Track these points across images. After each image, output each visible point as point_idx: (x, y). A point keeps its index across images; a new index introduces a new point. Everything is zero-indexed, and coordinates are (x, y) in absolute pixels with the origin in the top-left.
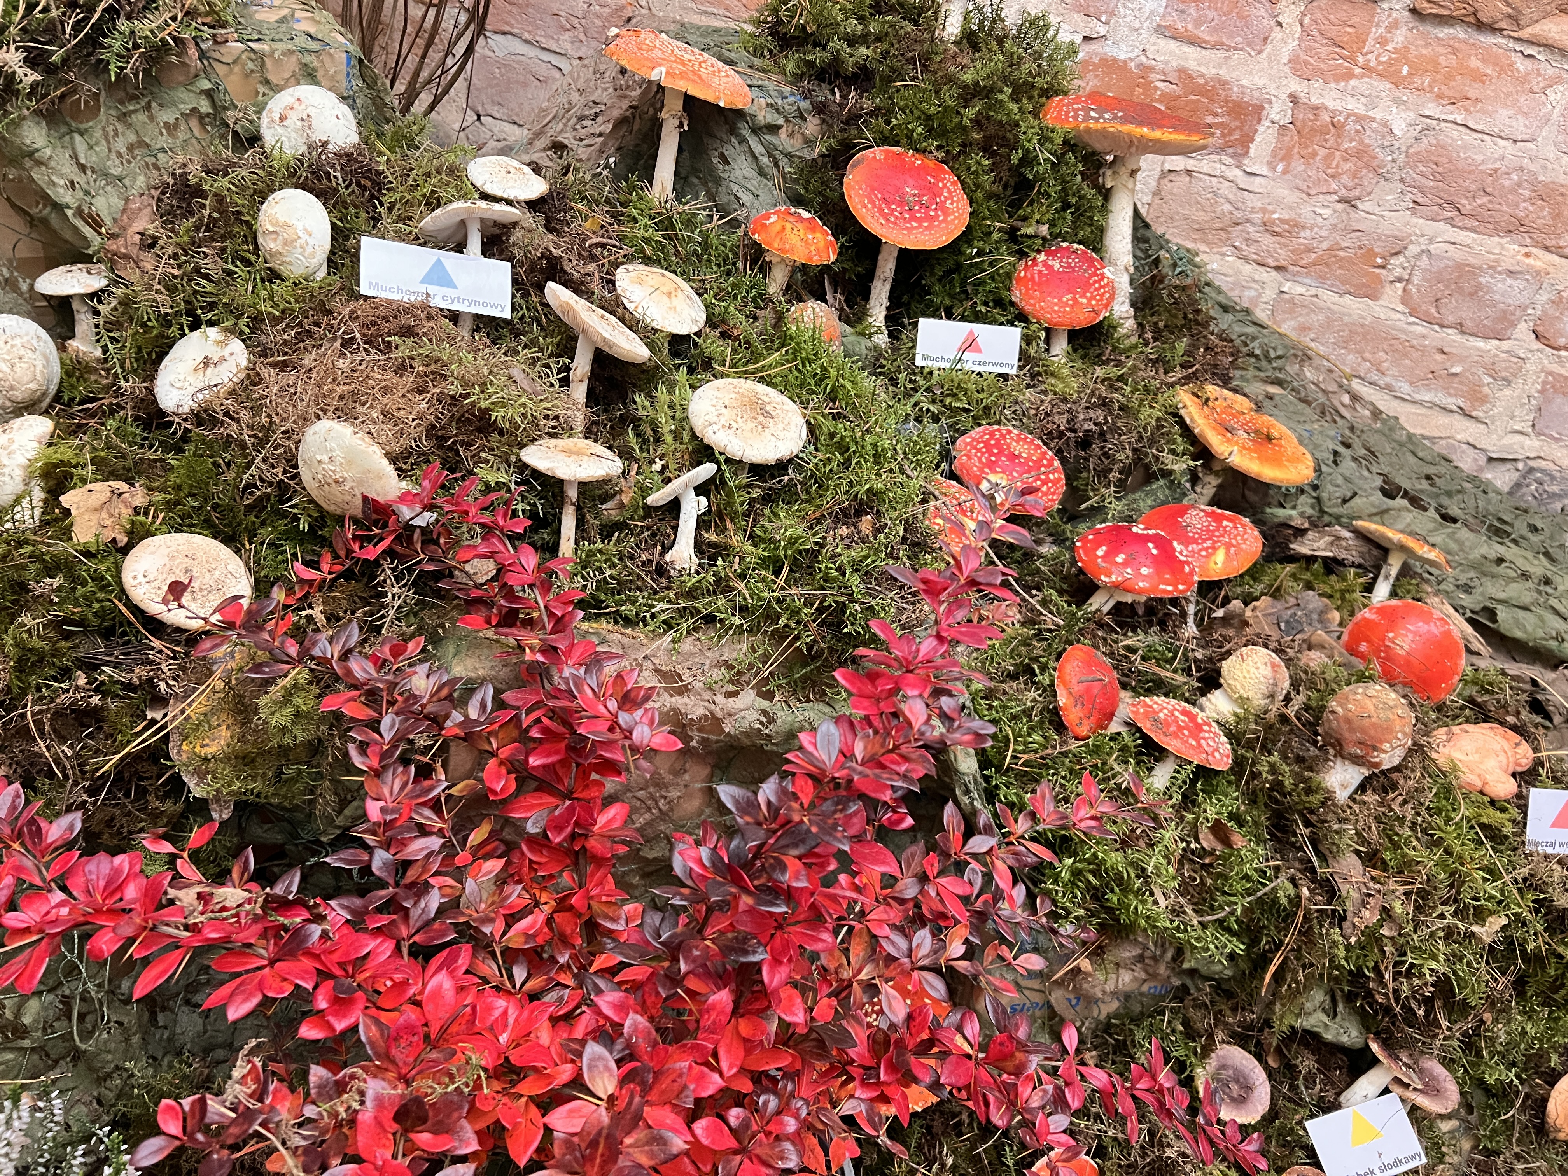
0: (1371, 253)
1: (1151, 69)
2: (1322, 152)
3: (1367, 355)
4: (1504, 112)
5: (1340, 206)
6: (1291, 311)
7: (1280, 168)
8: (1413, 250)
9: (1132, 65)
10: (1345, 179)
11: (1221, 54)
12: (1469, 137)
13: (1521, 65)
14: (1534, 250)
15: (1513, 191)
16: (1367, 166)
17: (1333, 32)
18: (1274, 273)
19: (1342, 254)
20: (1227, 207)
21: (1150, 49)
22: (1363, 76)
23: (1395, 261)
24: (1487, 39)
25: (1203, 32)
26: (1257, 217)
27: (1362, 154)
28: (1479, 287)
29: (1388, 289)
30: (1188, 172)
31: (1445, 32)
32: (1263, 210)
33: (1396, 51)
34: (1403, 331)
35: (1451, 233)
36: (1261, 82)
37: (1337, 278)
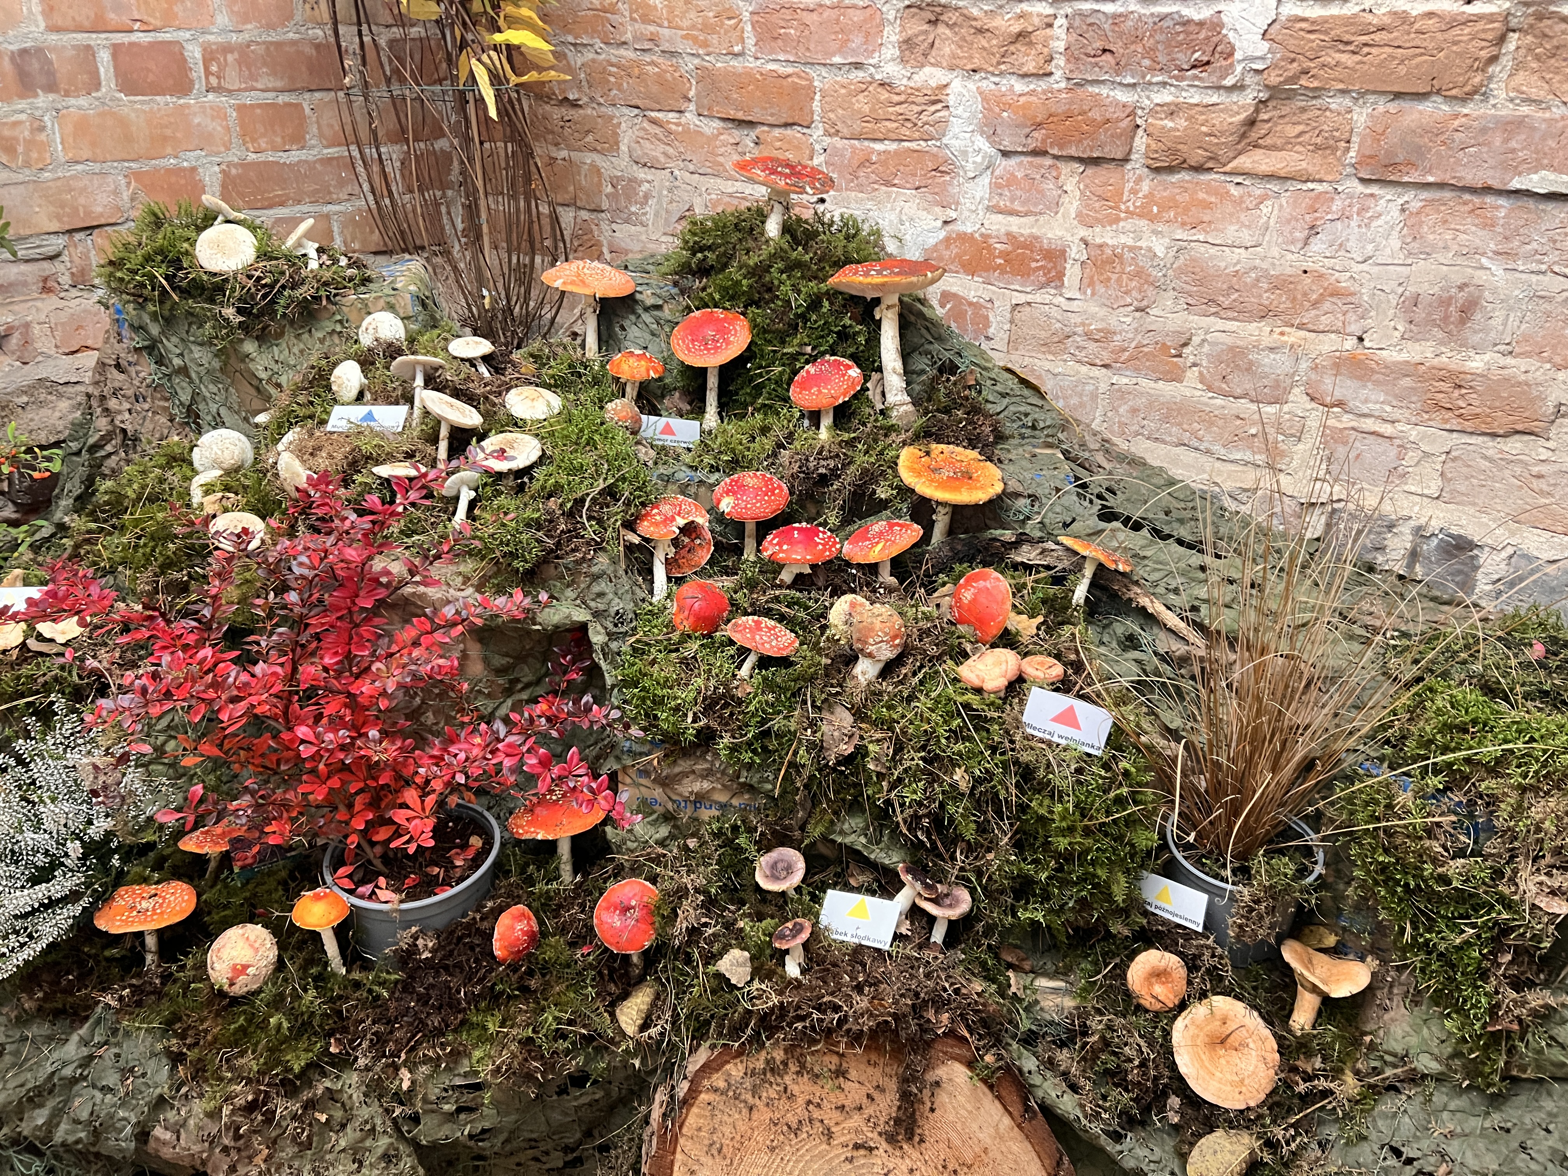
0: (1165, 347)
1: (989, 236)
2: (1114, 277)
3: (1185, 426)
4: (1233, 228)
5: (1138, 314)
6: (1122, 398)
7: (1089, 292)
8: (1196, 340)
9: (977, 235)
10: (1134, 293)
11: (1032, 219)
12: (1213, 251)
13: (1235, 191)
14: (1287, 329)
15: (1255, 286)
16: (1146, 282)
17: (1099, 190)
18: (1104, 370)
19: (1146, 349)
20: (1058, 325)
21: (986, 222)
22: (1126, 219)
23: (1186, 351)
24: (1205, 177)
25: (1017, 206)
26: (1079, 330)
27: (1139, 274)
28: (1251, 363)
29: (1189, 374)
30: (1029, 304)
31: (1175, 178)
32: (1083, 324)
33: (1145, 197)
34: (1207, 405)
35: (1220, 324)
36: (1060, 234)
37: (1148, 368)
